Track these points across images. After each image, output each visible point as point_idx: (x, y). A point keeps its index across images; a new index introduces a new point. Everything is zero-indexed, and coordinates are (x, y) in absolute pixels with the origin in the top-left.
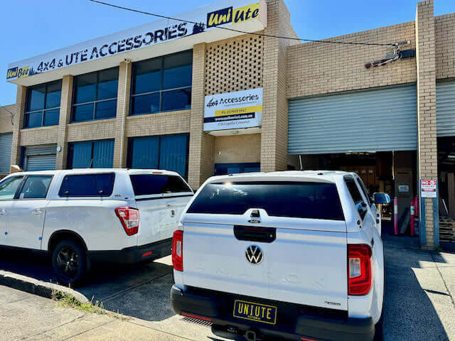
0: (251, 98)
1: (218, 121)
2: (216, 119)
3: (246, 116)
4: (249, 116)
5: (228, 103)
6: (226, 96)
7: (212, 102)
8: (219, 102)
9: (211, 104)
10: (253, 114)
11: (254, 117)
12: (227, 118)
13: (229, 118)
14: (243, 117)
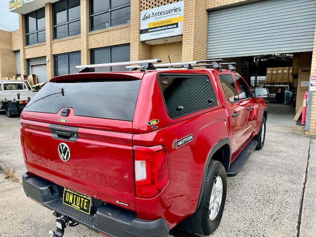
0: (176, 10)
1: (150, 32)
2: (149, 31)
3: (171, 26)
4: (174, 26)
5: (158, 16)
6: (156, 10)
7: (146, 16)
8: (151, 16)
9: (146, 18)
10: (177, 24)
11: (177, 27)
12: (157, 29)
13: (159, 29)
14: (169, 27)
